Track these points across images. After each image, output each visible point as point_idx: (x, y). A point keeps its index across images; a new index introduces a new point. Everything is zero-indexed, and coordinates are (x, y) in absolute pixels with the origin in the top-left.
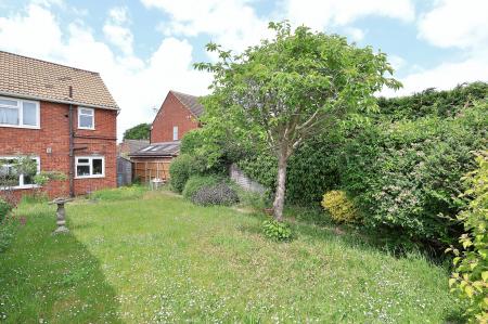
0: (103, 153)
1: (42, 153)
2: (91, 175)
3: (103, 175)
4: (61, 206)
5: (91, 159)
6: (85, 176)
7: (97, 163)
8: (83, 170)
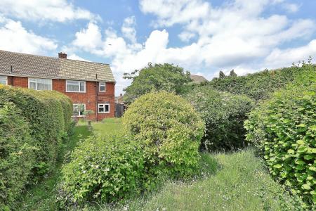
0: (109, 102)
1: (86, 103)
2: (104, 112)
3: (109, 112)
4: (89, 122)
5: (104, 105)
6: (102, 112)
7: (107, 107)
8: (101, 109)
